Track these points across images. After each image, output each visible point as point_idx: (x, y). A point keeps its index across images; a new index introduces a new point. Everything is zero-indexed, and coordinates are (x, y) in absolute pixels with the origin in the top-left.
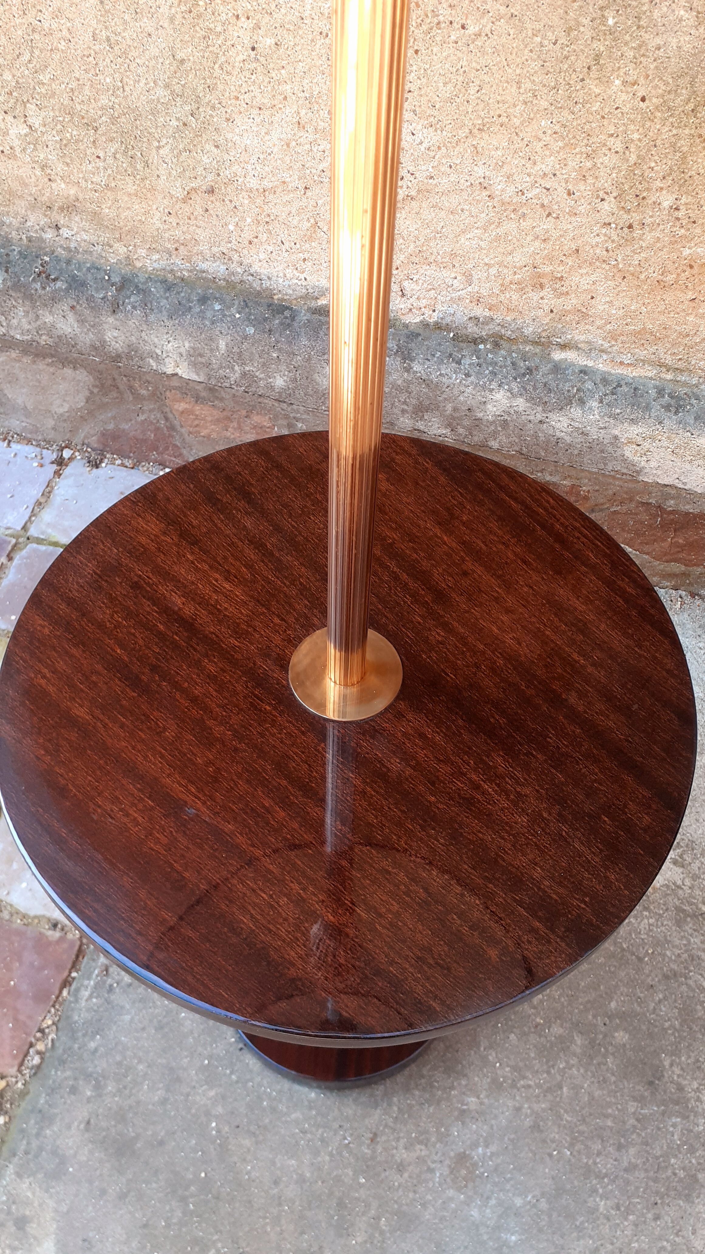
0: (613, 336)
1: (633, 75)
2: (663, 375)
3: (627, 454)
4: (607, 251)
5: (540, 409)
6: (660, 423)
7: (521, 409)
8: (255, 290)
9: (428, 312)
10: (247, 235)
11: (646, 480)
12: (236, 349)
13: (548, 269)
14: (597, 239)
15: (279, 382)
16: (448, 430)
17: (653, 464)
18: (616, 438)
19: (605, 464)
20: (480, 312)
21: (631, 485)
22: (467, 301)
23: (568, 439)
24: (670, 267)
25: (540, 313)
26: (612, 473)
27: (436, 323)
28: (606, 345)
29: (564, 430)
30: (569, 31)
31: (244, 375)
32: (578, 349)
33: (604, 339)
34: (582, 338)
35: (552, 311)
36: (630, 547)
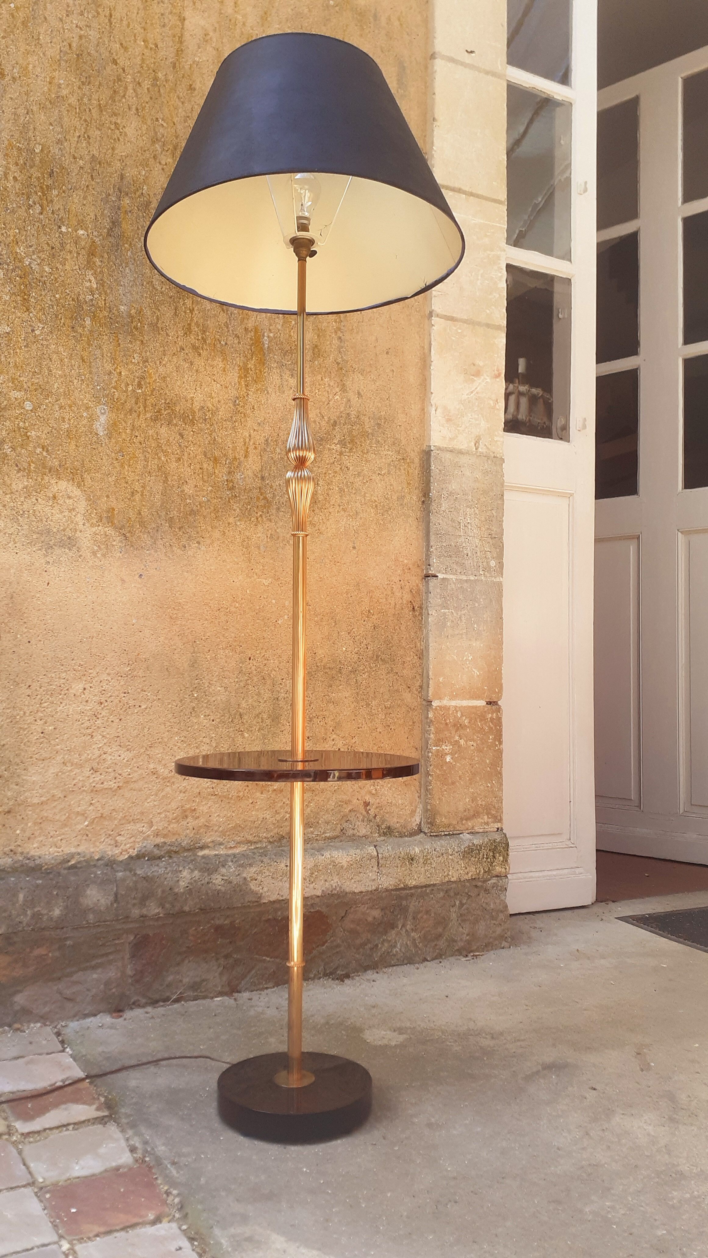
0: (223, 833)
1: (208, 712)
2: (250, 848)
3: (252, 887)
4: (213, 788)
5: (206, 874)
6: (262, 862)
7: (197, 878)
8: (31, 867)
9: (131, 851)
10: (28, 834)
11: (265, 901)
12: (30, 898)
13: (188, 806)
14: (208, 784)
15: (57, 912)
16: (160, 908)
17: (265, 889)
18: (245, 879)
19: (244, 899)
20: (159, 840)
21: (258, 909)
22: (152, 837)
23: (223, 889)
24: (240, 789)
25: (188, 831)
26: (249, 903)
27: (137, 855)
28: (222, 840)
29: (220, 884)
30: (181, 701)
31: (33, 916)
32: (208, 847)
33: (219, 836)
34: (209, 840)
35: (194, 829)
36: (268, 957)
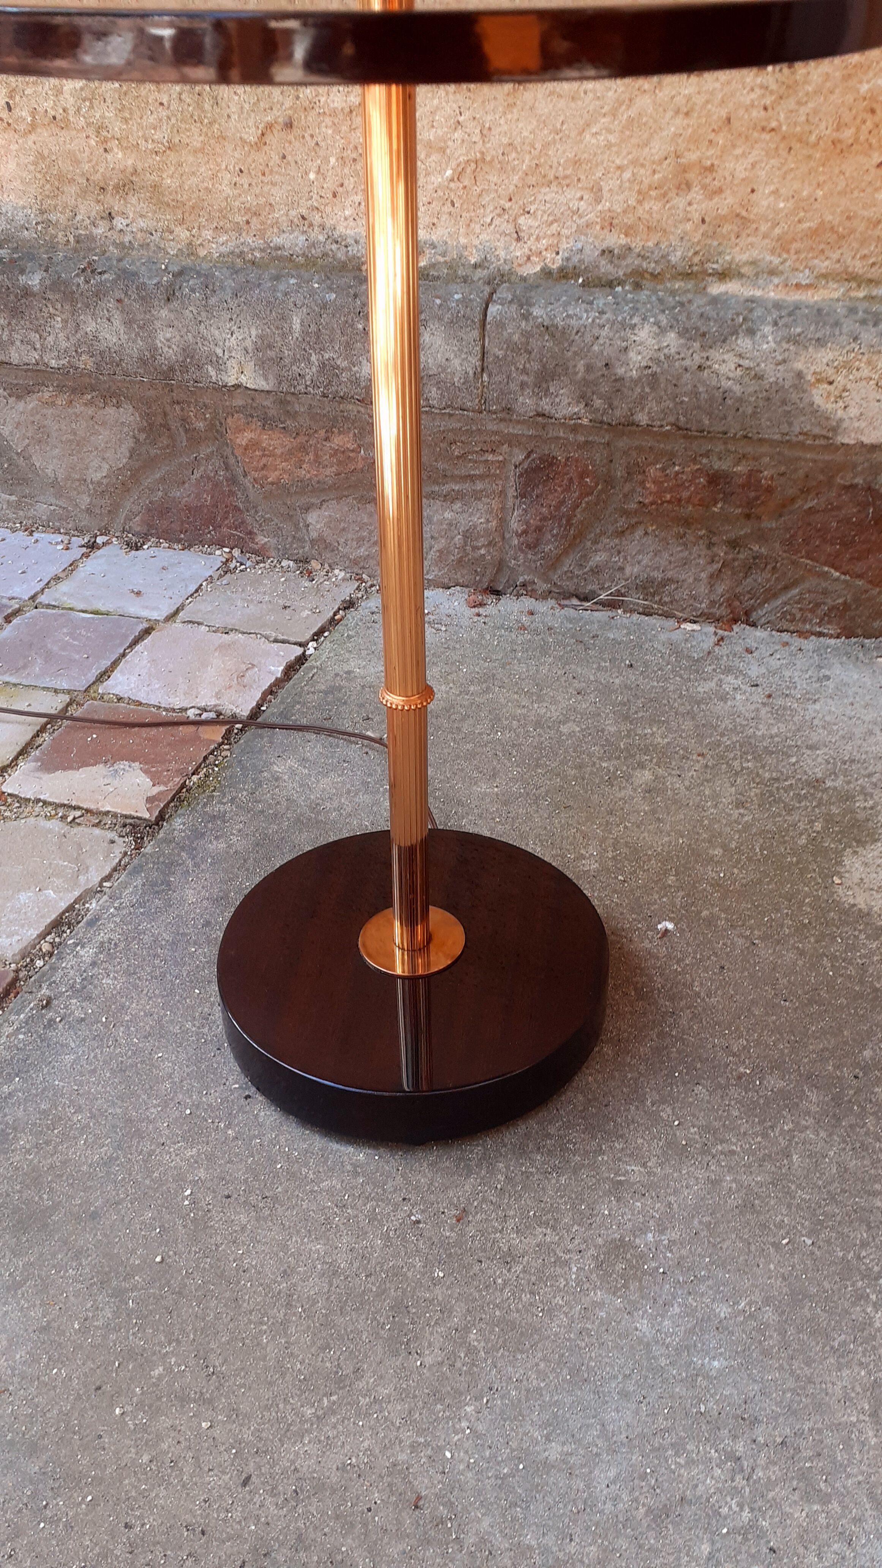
0: (783, 245)
2: (853, 294)
3: (818, 400)
4: (765, 109)
5: (697, 345)
6: (855, 339)
7: (673, 351)
8: (340, 261)
9: (549, 255)
10: (330, 184)
11: (846, 441)
12: (313, 328)
13: (693, 156)
14: (753, 96)
16: (582, 406)
17: (853, 411)
18: (800, 375)
19: (790, 424)
20: (615, 240)
21: (827, 457)
22: (598, 227)
23: (737, 389)
24: (847, 117)
25: (689, 226)
26: (801, 438)
27: (561, 269)
28: (776, 261)
29: (731, 375)
31: (323, 366)
32: (740, 276)
33: (773, 251)
34: (745, 257)
35: (703, 221)
36: (836, 569)
